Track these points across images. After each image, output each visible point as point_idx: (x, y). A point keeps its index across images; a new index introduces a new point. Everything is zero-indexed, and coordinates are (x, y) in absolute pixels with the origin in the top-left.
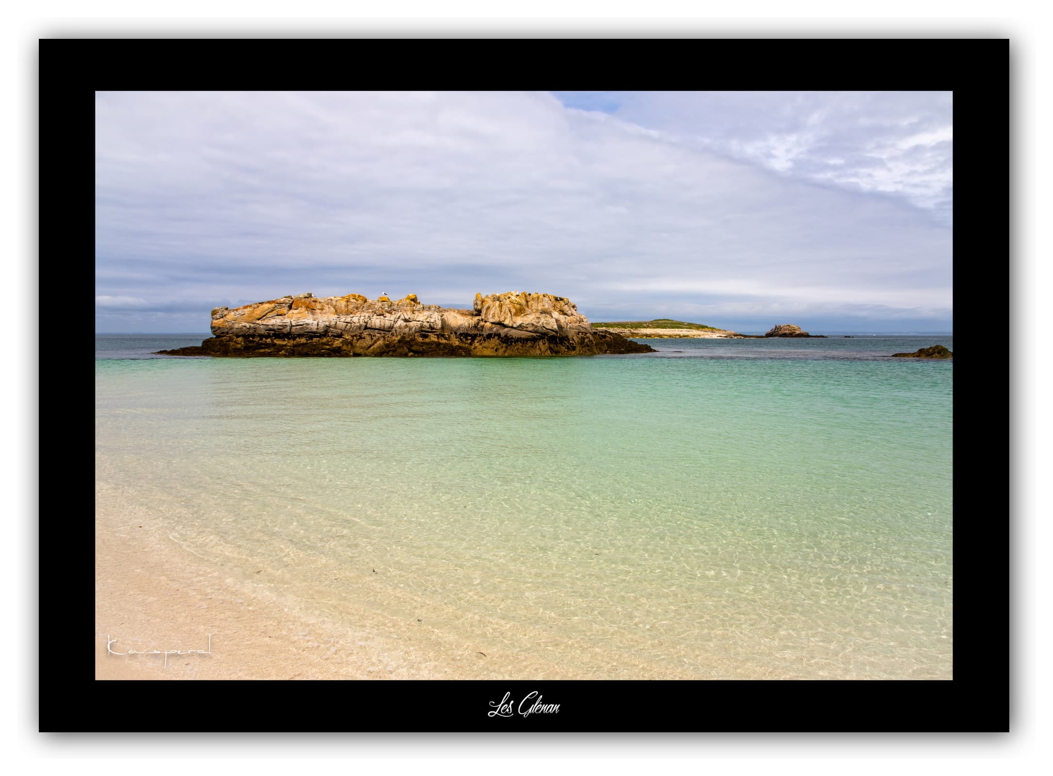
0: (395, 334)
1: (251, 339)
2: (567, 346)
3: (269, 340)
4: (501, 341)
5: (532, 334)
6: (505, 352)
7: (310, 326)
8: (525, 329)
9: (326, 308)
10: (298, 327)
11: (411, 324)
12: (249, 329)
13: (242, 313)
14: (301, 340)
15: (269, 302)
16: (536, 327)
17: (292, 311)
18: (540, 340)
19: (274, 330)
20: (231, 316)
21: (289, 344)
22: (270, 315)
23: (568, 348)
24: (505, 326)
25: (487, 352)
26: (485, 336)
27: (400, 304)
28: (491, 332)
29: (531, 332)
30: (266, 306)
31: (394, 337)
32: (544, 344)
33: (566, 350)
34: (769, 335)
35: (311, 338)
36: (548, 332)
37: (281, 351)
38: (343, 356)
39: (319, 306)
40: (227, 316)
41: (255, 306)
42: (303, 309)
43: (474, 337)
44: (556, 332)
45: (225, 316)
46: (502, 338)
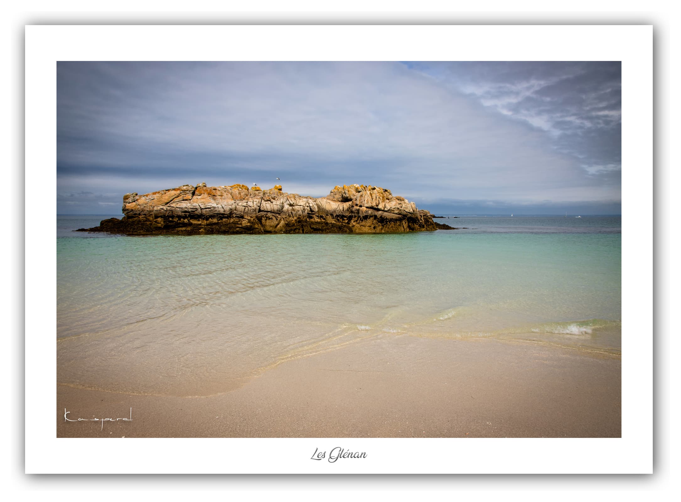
0: (292, 216)
1: (171, 219)
2: (418, 224)
3: (186, 221)
4: (377, 221)
6: (382, 229)
7: (217, 209)
8: (392, 212)
9: (225, 194)
10: (207, 210)
11: (296, 208)
12: (166, 211)
13: (152, 198)
14: (213, 220)
15: (174, 189)
16: (400, 210)
17: (195, 197)
19: (188, 212)
20: (142, 201)
21: (203, 224)
22: (176, 200)
23: (420, 226)
24: (378, 210)
25: (366, 229)
26: (361, 217)
27: (272, 192)
28: (366, 214)
29: (396, 214)
30: (173, 192)
31: (291, 218)
32: (405, 223)
35: (221, 218)
36: (407, 215)
37: (200, 229)
38: (255, 233)
39: (219, 193)
40: (139, 201)
41: (163, 192)
42: (206, 195)
43: (350, 218)
44: (412, 214)
45: (137, 200)
46: (378, 219)
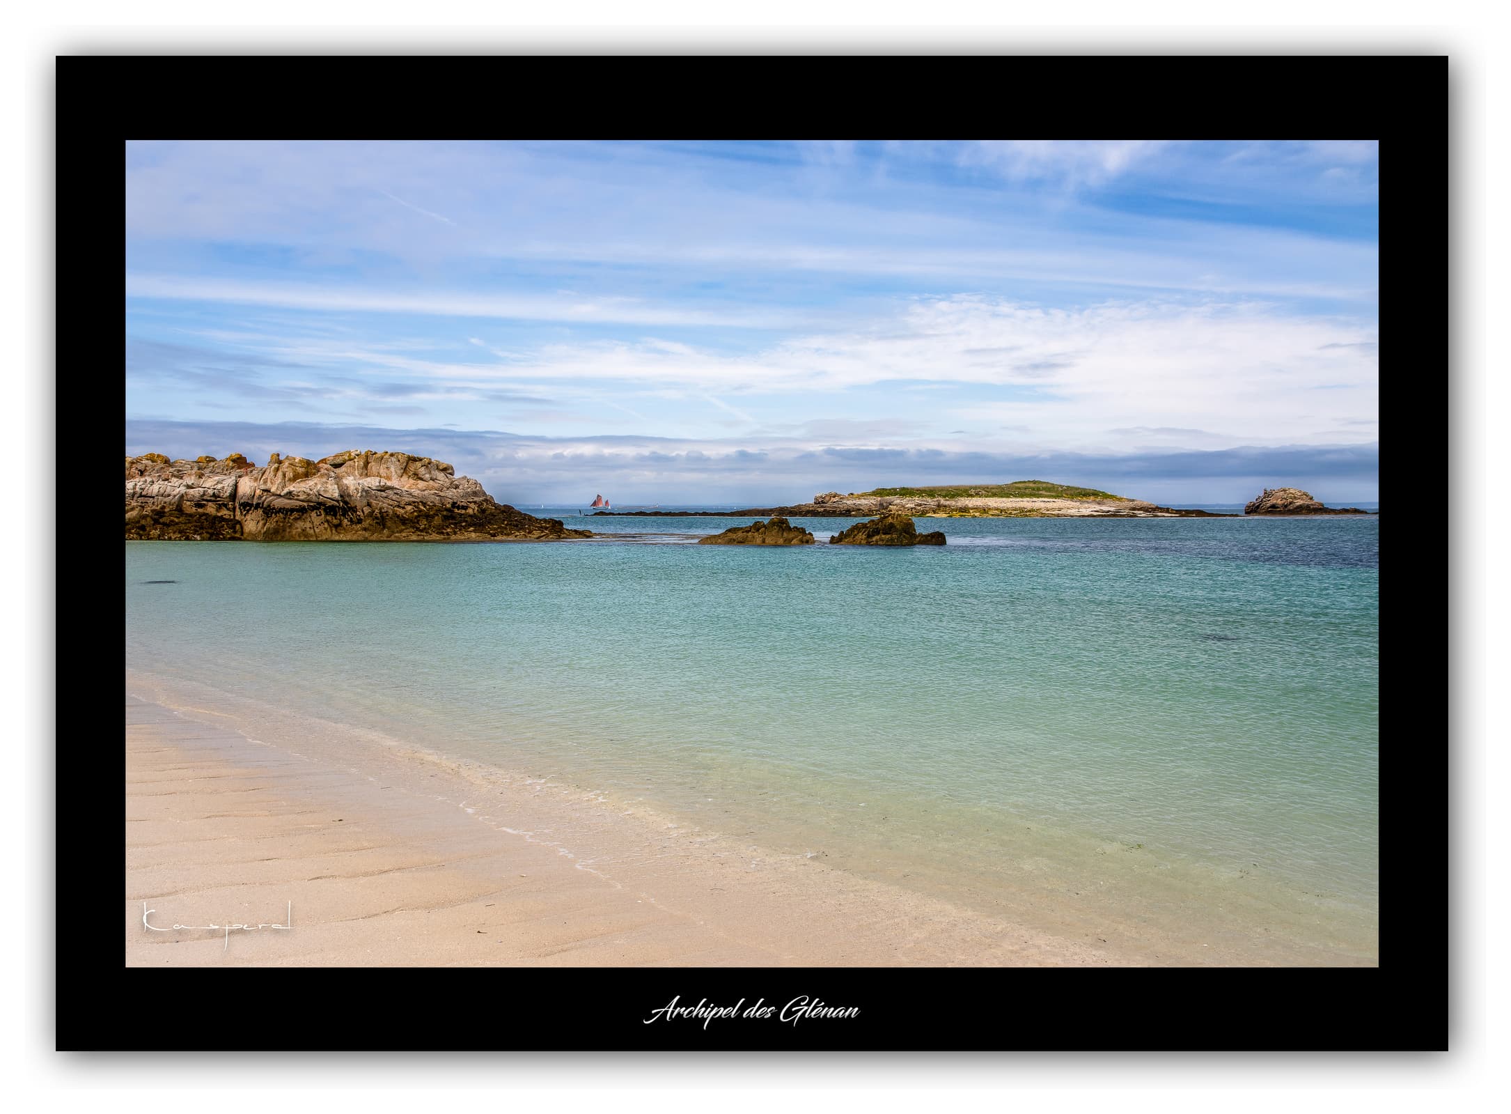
2: (351, 518)
4: (263, 511)
5: (301, 503)
6: (264, 525)
16: (309, 495)
18: (312, 511)
23: (351, 521)
24: (272, 494)
31: (154, 507)
32: (318, 516)
33: (349, 523)
34: (1252, 509)
36: (325, 501)
44: (337, 501)
